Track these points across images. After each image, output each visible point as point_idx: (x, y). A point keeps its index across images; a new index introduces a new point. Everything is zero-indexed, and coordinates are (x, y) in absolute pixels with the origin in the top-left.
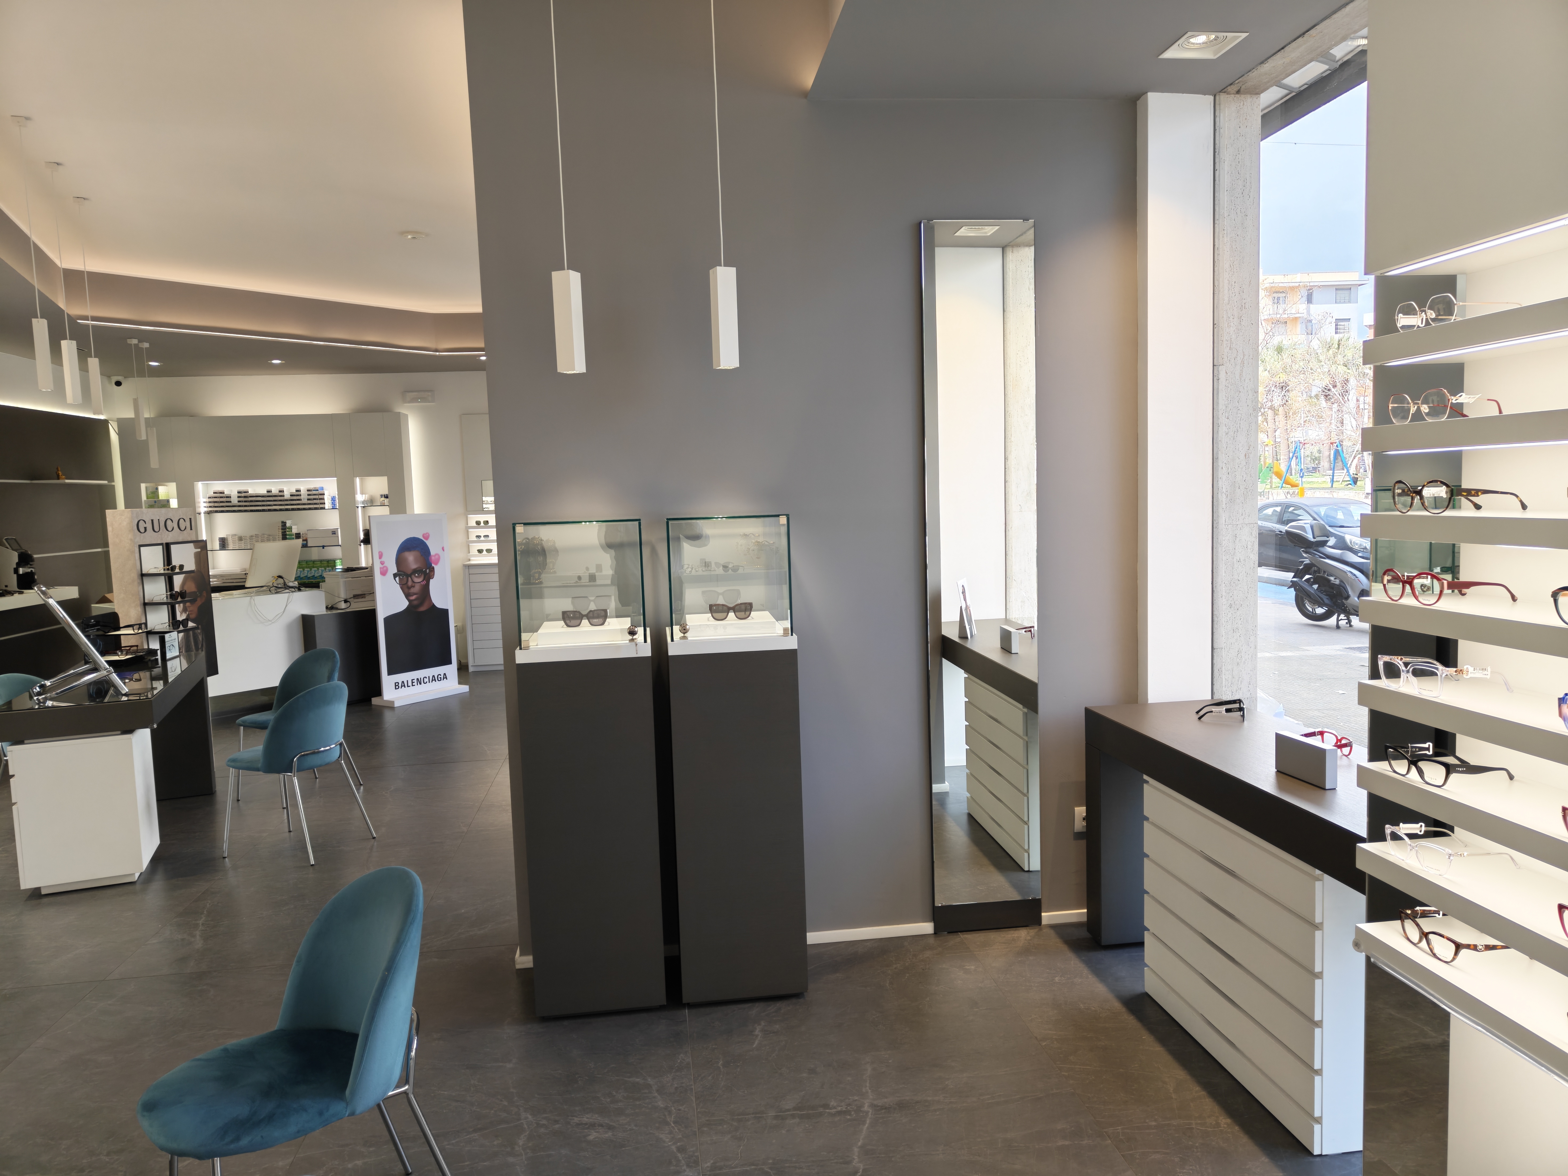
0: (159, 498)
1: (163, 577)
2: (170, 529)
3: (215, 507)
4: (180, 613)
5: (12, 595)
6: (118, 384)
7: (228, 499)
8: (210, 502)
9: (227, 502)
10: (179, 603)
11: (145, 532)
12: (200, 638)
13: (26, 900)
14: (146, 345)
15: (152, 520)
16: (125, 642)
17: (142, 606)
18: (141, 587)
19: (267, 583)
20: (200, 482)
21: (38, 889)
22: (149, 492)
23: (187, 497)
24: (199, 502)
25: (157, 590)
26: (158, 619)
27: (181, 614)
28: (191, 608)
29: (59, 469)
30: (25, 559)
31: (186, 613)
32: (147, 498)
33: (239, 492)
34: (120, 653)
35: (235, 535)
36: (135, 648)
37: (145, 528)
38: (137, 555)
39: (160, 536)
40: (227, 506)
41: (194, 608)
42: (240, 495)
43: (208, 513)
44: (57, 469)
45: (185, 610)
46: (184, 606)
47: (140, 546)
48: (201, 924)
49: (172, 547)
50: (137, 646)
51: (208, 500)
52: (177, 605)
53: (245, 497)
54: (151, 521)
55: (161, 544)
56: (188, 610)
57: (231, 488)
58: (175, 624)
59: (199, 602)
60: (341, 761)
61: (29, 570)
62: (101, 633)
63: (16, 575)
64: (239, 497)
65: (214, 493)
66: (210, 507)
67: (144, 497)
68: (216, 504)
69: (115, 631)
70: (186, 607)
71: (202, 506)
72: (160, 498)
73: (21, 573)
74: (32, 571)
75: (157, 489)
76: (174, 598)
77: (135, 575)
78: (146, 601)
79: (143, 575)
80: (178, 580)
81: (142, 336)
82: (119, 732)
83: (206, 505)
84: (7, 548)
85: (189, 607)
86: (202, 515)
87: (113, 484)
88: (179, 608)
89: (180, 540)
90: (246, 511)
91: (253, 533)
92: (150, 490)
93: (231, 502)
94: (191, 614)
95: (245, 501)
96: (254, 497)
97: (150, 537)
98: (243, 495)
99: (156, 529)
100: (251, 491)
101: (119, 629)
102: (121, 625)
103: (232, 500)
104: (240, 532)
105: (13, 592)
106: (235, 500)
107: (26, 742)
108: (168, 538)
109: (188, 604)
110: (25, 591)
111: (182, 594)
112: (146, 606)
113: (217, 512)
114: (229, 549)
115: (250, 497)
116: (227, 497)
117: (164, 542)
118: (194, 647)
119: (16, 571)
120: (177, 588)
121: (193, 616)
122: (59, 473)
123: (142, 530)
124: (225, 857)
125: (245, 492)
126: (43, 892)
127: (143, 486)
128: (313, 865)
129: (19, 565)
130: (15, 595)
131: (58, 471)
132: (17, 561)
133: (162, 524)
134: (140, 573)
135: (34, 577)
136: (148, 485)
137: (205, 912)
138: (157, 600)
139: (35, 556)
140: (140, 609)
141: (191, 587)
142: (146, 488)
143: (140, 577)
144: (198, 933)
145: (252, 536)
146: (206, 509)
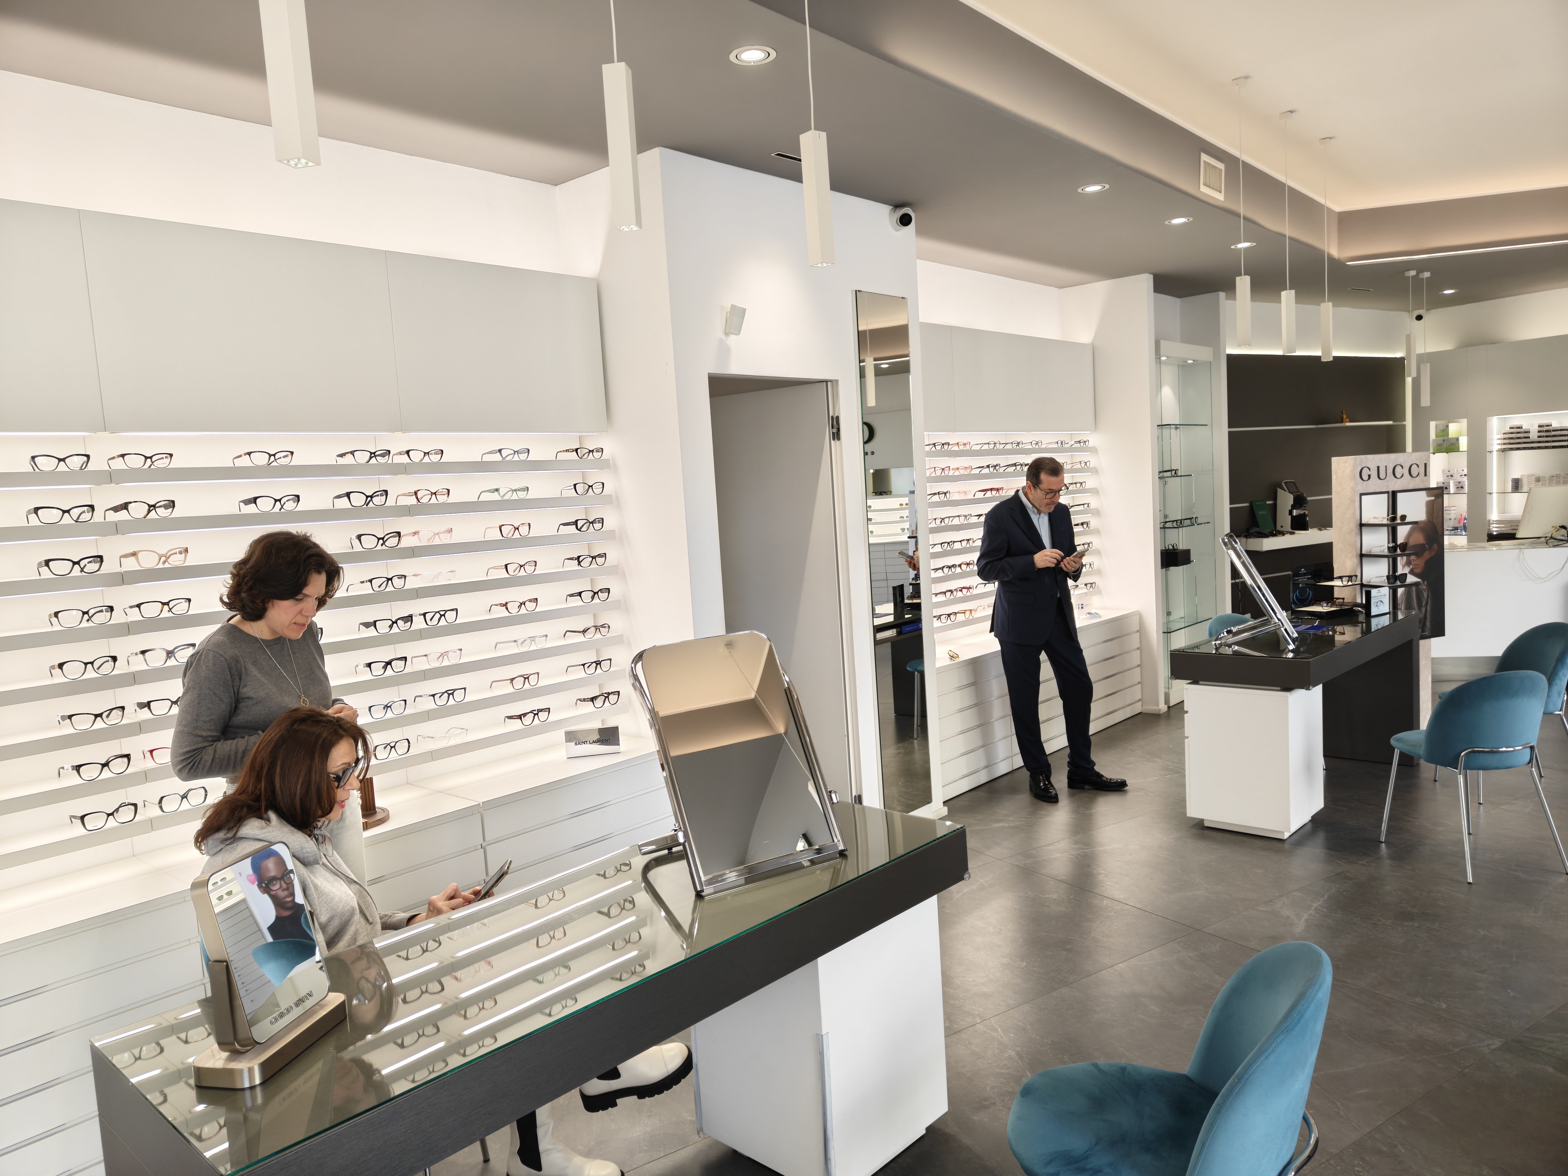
0: (1448, 436)
1: (1386, 528)
2: (1398, 475)
3: (1510, 444)
4: (1402, 567)
5: (1284, 535)
6: (1419, 318)
7: (1526, 435)
8: (1505, 439)
9: (1524, 438)
10: (1399, 555)
11: (1368, 480)
12: (1425, 594)
13: (1191, 827)
14: (1427, 275)
15: (1378, 467)
16: (1337, 594)
17: (1359, 558)
18: (1359, 537)
19: (1546, 534)
20: (1495, 417)
21: (1202, 821)
22: (1438, 430)
23: (1478, 435)
24: (1492, 440)
25: (1377, 541)
26: (1376, 572)
27: (1404, 567)
28: (1416, 562)
29: (1344, 412)
30: (1299, 502)
31: (1409, 566)
32: (1437, 437)
33: (1540, 426)
34: (1325, 605)
35: (1533, 475)
36: (1341, 600)
37: (1369, 476)
38: (1357, 504)
39: (1386, 483)
40: (1524, 443)
41: (1420, 563)
42: (1541, 429)
43: (1503, 451)
44: (1342, 412)
45: (1408, 563)
46: (1407, 559)
47: (1361, 495)
48: (1314, 908)
49: (1399, 495)
50: (1343, 599)
51: (1502, 436)
52: (1399, 559)
53: (1547, 431)
54: (1376, 468)
55: (1387, 492)
56: (1413, 563)
57: (1530, 422)
58: (1394, 579)
59: (1427, 555)
60: (1532, 768)
61: (1302, 512)
62: (1312, 582)
63: (1290, 516)
64: (1539, 432)
65: (1511, 428)
66: (1505, 444)
67: (1432, 436)
68: (1512, 441)
69: (1328, 581)
70: (1410, 560)
71: (1495, 441)
72: (1450, 436)
73: (1295, 515)
74: (1304, 513)
75: (1447, 426)
76: (1395, 550)
77: (1353, 525)
78: (1363, 552)
79: (1362, 525)
80: (1403, 532)
81: (1420, 266)
82: (1279, 688)
83: (1500, 442)
84: (1285, 491)
85: (1414, 560)
86: (1495, 454)
87: (1404, 423)
88: (1401, 561)
89: (1411, 487)
90: (1546, 448)
91: (1554, 473)
92: (1441, 428)
93: (1529, 437)
94: (1415, 568)
95: (1547, 436)
96: (1558, 430)
97: (1374, 484)
98: (1545, 429)
99: (1382, 475)
100: (1555, 424)
101: (1332, 579)
102: (1335, 576)
103: (1531, 435)
104: (1538, 472)
105: (1285, 532)
106: (1534, 436)
107: (1200, 682)
108: (1393, 484)
109: (1413, 557)
110: (1297, 532)
111: (1404, 547)
112: (1363, 558)
113: (1511, 449)
114: (1523, 491)
115: (1553, 431)
116: (1525, 432)
117: (1390, 490)
118: (1416, 604)
119: (1291, 513)
120: (1400, 540)
121: (1418, 571)
122: (1343, 417)
123: (1365, 477)
124: (1382, 842)
125: (1547, 426)
126: (1206, 824)
127: (1433, 424)
128: (1470, 883)
129: (1294, 507)
130: (1286, 535)
131: (1343, 414)
132: (1292, 503)
133: (1390, 471)
134: (1359, 522)
135: (1306, 519)
136: (1439, 422)
137: (1326, 897)
138: (1376, 551)
139: (1309, 499)
140: (1356, 560)
141: (1419, 539)
142: (1436, 426)
143: (1359, 527)
144: (1305, 916)
145: (1553, 477)
146: (1500, 447)
